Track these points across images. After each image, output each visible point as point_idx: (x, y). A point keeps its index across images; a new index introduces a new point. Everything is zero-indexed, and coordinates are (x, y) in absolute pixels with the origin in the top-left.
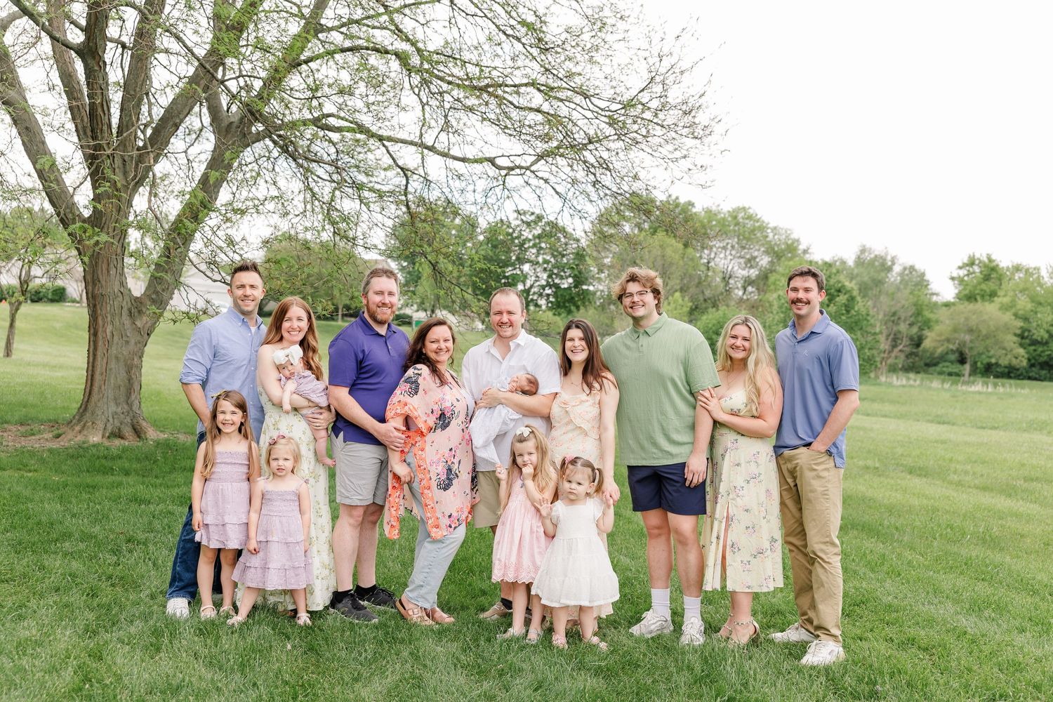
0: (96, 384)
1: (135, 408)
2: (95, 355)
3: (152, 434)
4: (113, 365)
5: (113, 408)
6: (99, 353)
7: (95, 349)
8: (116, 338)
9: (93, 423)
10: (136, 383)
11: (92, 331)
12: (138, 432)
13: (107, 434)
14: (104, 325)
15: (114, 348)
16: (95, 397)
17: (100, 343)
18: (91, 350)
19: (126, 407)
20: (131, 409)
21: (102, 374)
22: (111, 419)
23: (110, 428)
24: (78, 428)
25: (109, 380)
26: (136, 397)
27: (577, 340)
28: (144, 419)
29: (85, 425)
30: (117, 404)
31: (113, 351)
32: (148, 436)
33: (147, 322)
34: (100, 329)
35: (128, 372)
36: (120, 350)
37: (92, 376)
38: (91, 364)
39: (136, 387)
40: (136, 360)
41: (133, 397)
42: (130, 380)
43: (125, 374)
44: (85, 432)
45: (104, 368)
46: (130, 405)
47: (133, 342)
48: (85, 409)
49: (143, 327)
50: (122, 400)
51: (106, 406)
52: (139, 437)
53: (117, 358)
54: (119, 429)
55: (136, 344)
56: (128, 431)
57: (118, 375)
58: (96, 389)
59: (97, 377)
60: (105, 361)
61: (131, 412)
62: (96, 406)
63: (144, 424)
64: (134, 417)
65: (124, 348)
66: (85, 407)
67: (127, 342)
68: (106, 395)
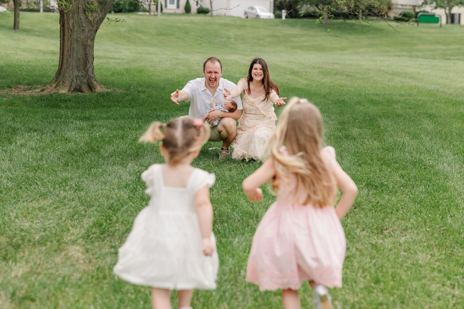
0: (65, 58)
1: (90, 73)
2: (64, 39)
3: (99, 89)
4: (75, 45)
5: (76, 73)
6: (66, 38)
7: (64, 35)
8: (76, 28)
9: (63, 82)
10: (90, 57)
11: (61, 24)
12: (91, 88)
13: (72, 89)
14: (68, 19)
15: (75, 34)
16: (65, 66)
17: (66, 31)
18: (62, 36)
19: (84, 72)
20: (87, 73)
21: (68, 51)
22: (75, 80)
23: (74, 85)
24: (54, 85)
25: (73, 55)
26: (90, 66)
27: (259, 69)
28: (95, 80)
29: (58, 83)
30: (79, 71)
31: (75, 36)
32: (96, 91)
33: (96, 17)
34: (66, 23)
35: (85, 50)
36: (79, 36)
37: (63, 52)
38: (62, 45)
39: (90, 59)
40: (89, 41)
41: (88, 66)
42: (86, 54)
43: (83, 51)
44: (58, 88)
45: (69, 47)
46: (87, 71)
47: (87, 30)
48: (59, 74)
49: (94, 20)
50: (82, 67)
51: (71, 71)
52: (92, 91)
53: (77, 41)
54: (80, 86)
55: (89, 31)
56: (85, 88)
57: (78, 53)
58: (65, 61)
59: (66, 52)
60: (69, 42)
61: (87, 75)
62: (65, 71)
63: (95, 83)
64: (89, 78)
65: (81, 34)
66: (59, 73)
67: (83, 30)
68: (71, 65)
